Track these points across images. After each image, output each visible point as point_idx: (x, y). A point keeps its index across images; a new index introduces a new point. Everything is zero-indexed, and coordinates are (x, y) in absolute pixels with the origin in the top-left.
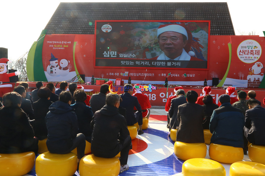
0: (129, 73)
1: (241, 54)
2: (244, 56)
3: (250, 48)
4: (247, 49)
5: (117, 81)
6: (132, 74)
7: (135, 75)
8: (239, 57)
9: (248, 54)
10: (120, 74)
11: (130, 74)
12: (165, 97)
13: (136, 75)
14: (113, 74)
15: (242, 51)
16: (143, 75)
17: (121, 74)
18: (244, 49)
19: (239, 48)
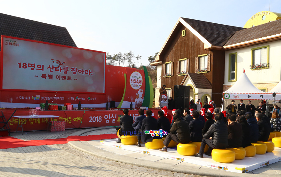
0: (40, 97)
1: (132, 82)
2: (134, 84)
3: (137, 78)
4: (135, 79)
6: (43, 98)
8: (131, 84)
9: (136, 83)
10: (31, 98)
12: (108, 119)
13: (48, 99)
14: (23, 98)
15: (132, 80)
17: (33, 98)
18: (134, 79)
19: (131, 78)
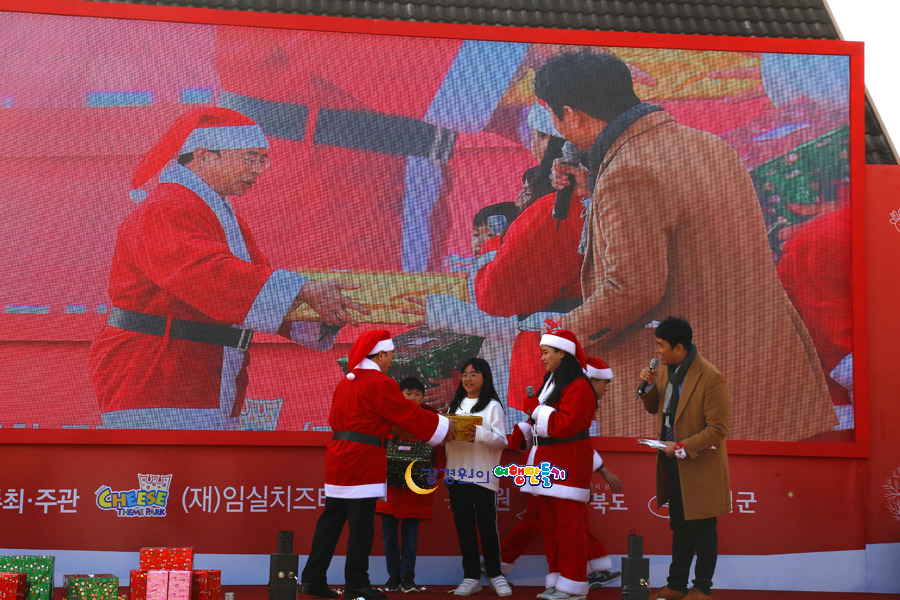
5: (155, 576)
6: (203, 498)
7: (234, 507)
10: (87, 499)
11: (190, 496)
13: (247, 504)
14: (14, 500)
16: (305, 502)
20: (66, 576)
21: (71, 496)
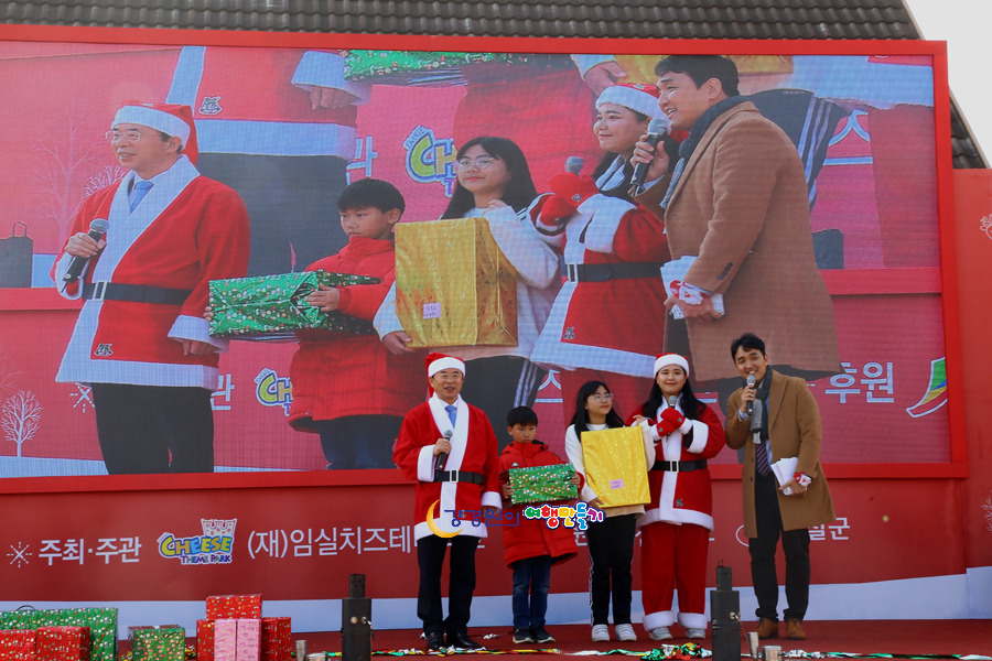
5: (223, 627)
6: (269, 543)
7: (303, 550)
10: (150, 549)
13: (316, 547)
16: (375, 543)
17: (166, 545)
20: (131, 628)
21: (133, 545)
